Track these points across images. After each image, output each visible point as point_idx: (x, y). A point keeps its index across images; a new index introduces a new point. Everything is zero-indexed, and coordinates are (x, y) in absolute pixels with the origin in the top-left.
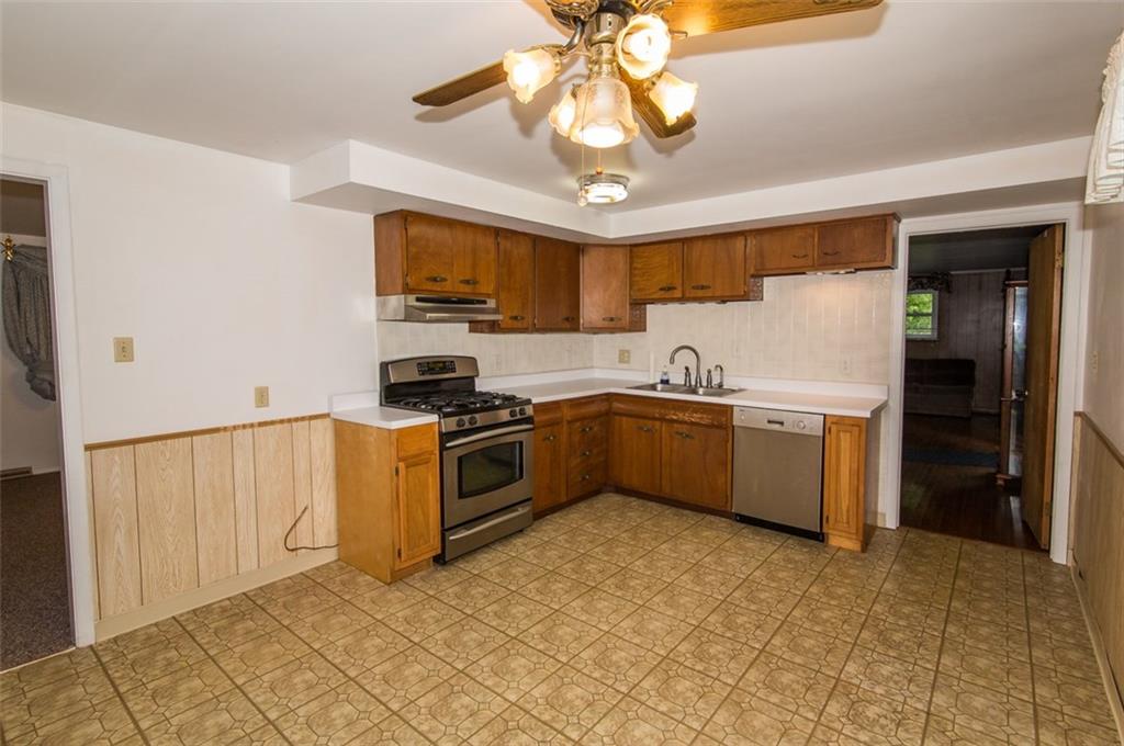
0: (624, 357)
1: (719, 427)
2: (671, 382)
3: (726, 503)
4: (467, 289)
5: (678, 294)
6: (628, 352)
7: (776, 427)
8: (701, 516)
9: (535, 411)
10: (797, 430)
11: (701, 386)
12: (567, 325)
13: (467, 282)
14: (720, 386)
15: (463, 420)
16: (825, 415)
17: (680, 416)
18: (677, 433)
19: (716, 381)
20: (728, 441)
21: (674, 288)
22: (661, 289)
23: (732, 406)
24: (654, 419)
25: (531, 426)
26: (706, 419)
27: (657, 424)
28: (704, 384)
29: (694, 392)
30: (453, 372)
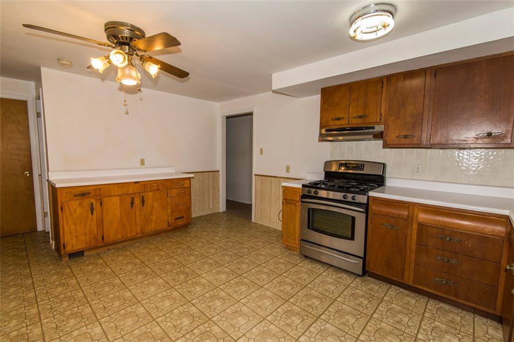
4: (359, 121)
13: (360, 117)
15: (310, 191)
30: (361, 170)
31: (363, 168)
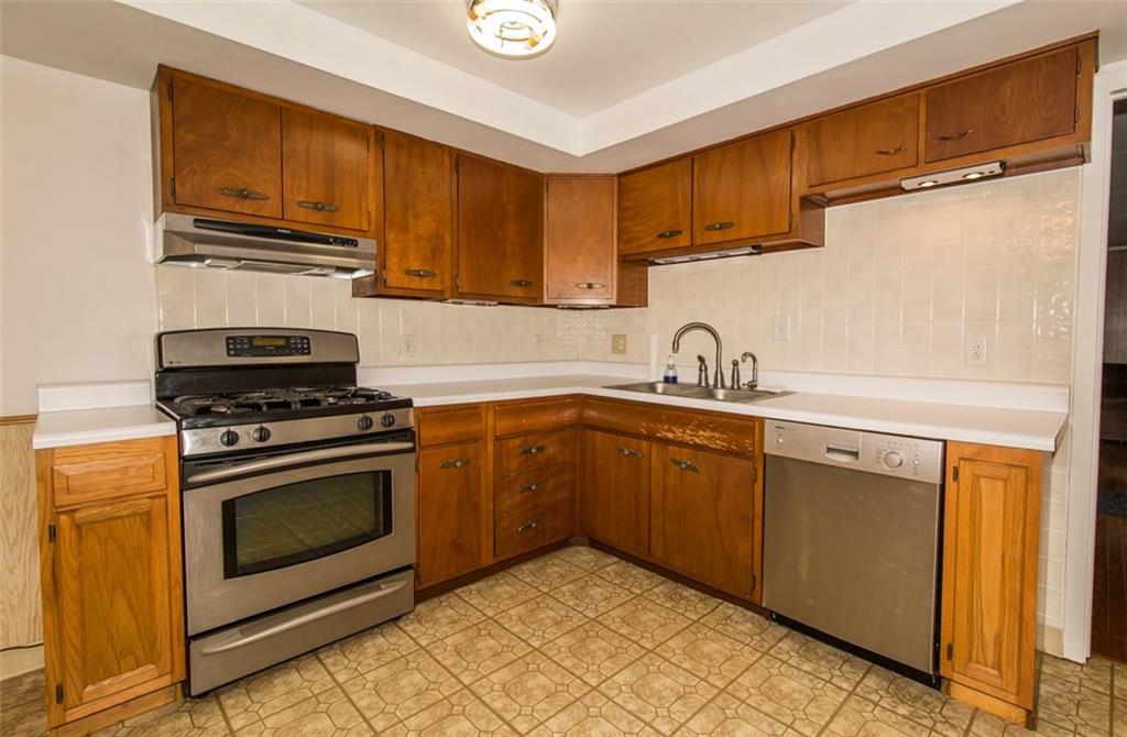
0: (619, 344)
1: (741, 454)
2: (679, 380)
3: (753, 588)
5: (684, 241)
6: (623, 337)
7: (843, 460)
8: (713, 602)
9: (419, 421)
10: (885, 469)
11: (723, 387)
12: (519, 292)
13: (317, 207)
14: (752, 386)
16: (945, 442)
17: (678, 434)
18: (674, 461)
19: (745, 378)
20: (755, 481)
21: (679, 232)
22: (661, 236)
23: (761, 420)
24: (638, 436)
25: (410, 445)
26: (718, 441)
27: (645, 444)
28: (728, 383)
29: (710, 395)
30: (303, 354)
31: (309, 348)
